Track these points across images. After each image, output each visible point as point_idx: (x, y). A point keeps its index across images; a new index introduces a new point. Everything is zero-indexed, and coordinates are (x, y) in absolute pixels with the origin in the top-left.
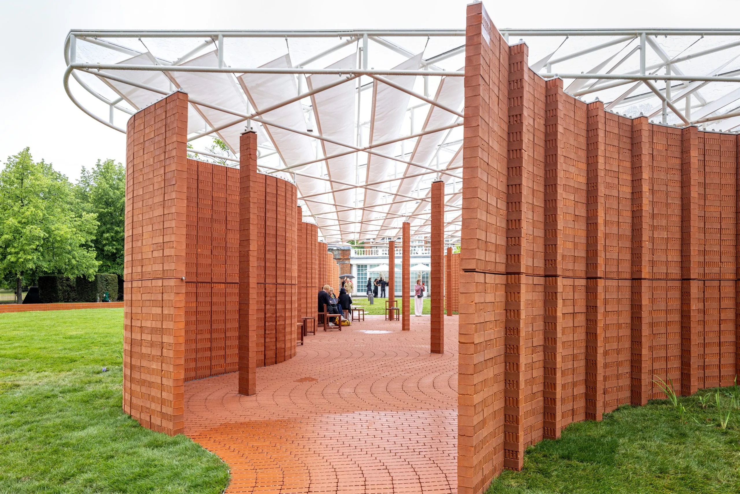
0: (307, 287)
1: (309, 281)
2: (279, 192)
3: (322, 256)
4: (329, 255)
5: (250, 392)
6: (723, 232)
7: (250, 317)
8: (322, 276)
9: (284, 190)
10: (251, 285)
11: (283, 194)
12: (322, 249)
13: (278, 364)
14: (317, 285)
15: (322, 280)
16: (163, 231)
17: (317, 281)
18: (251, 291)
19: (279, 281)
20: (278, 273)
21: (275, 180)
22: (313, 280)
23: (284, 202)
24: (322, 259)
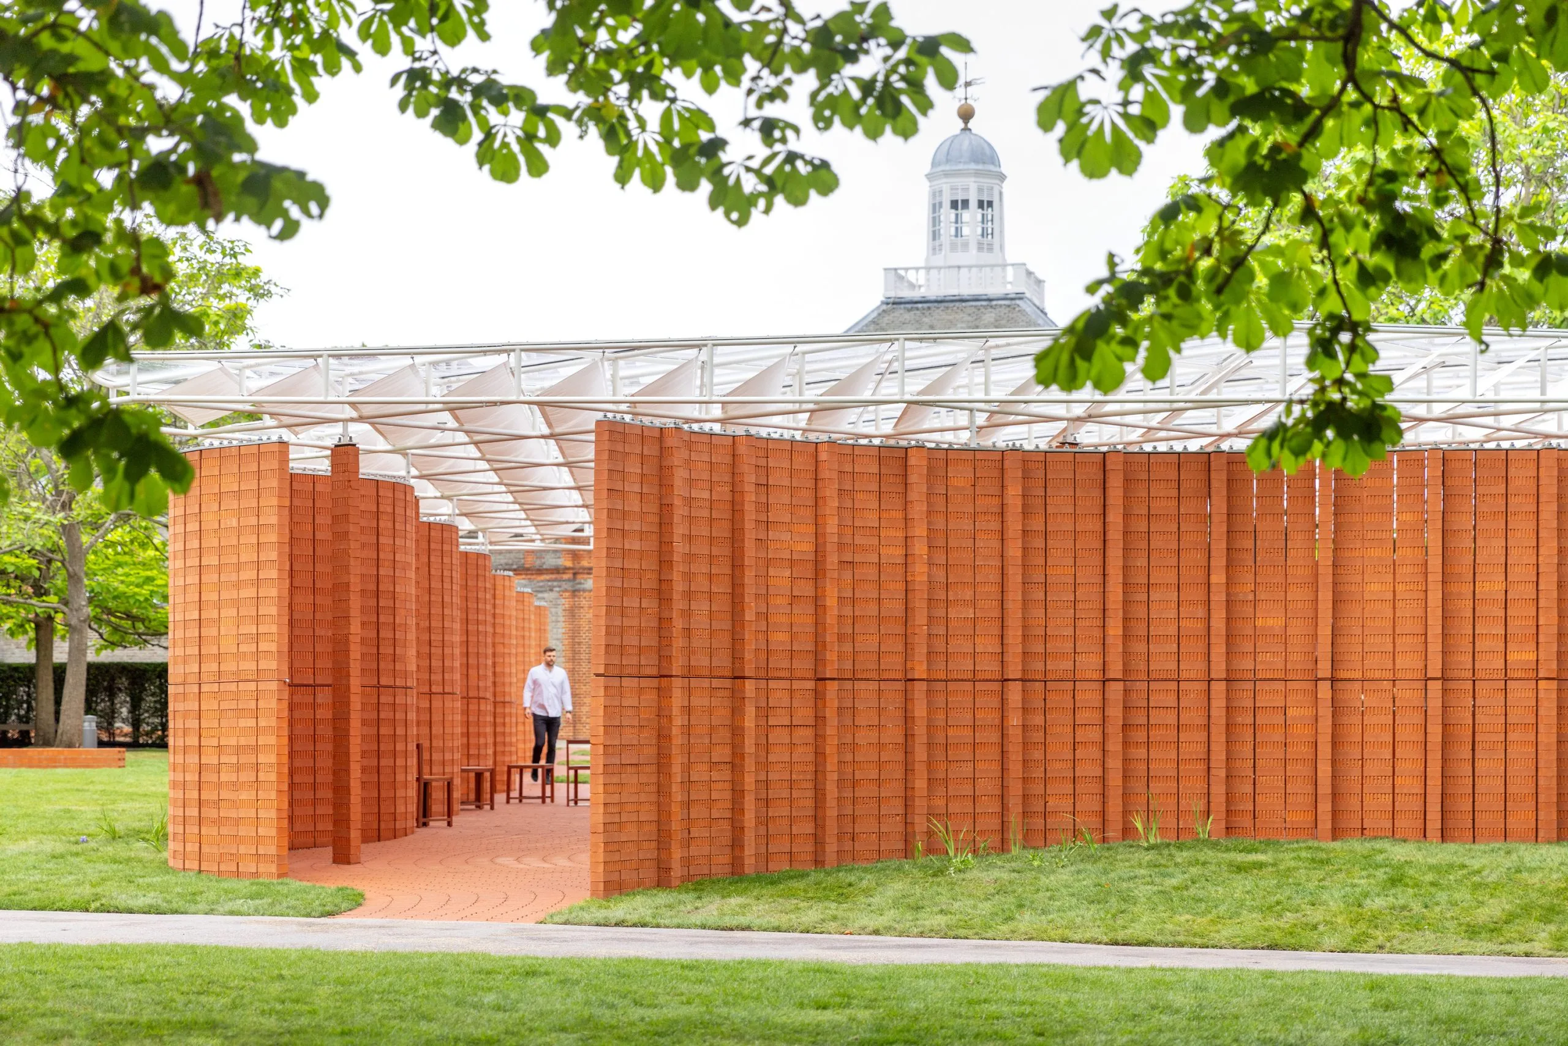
0: (431, 693)
1: (436, 677)
2: (381, 509)
3: (472, 595)
4: (499, 583)
5: (352, 858)
6: (1080, 606)
7: (352, 740)
8: (472, 661)
9: (390, 501)
10: (353, 689)
11: (389, 509)
12: (472, 571)
13: (382, 843)
14: (458, 690)
15: (473, 673)
16: (258, 619)
17: (457, 676)
18: (353, 698)
19: (383, 682)
20: (382, 665)
21: (374, 484)
22: (447, 676)
23: (390, 525)
24: (472, 605)
